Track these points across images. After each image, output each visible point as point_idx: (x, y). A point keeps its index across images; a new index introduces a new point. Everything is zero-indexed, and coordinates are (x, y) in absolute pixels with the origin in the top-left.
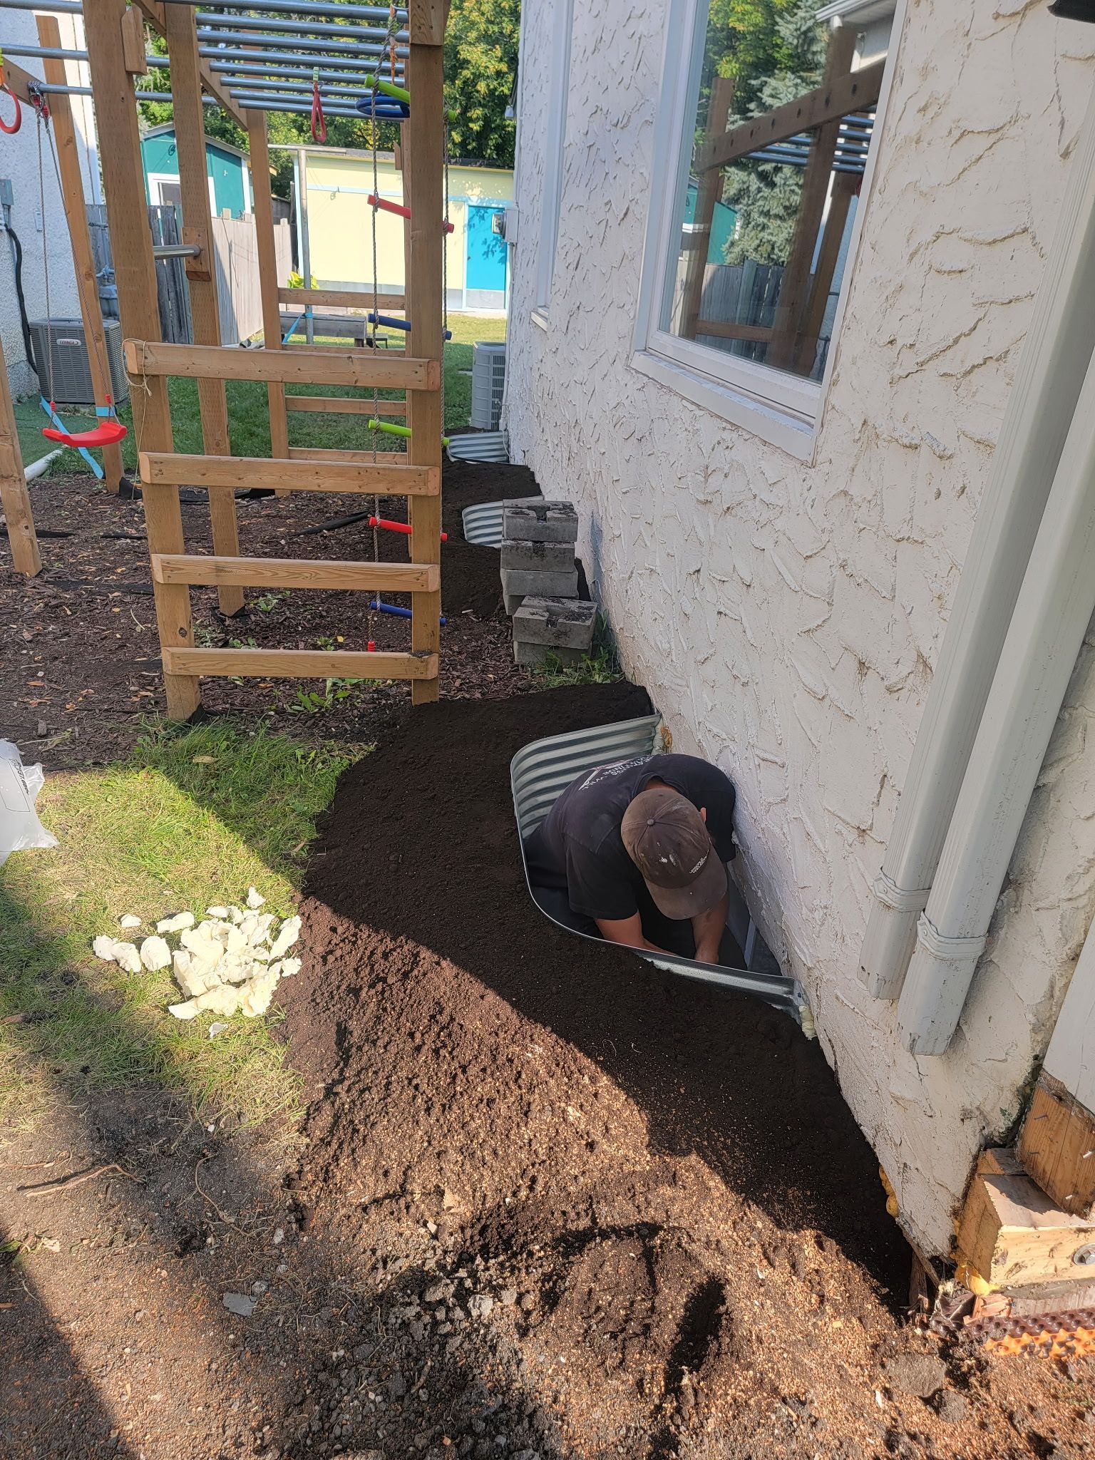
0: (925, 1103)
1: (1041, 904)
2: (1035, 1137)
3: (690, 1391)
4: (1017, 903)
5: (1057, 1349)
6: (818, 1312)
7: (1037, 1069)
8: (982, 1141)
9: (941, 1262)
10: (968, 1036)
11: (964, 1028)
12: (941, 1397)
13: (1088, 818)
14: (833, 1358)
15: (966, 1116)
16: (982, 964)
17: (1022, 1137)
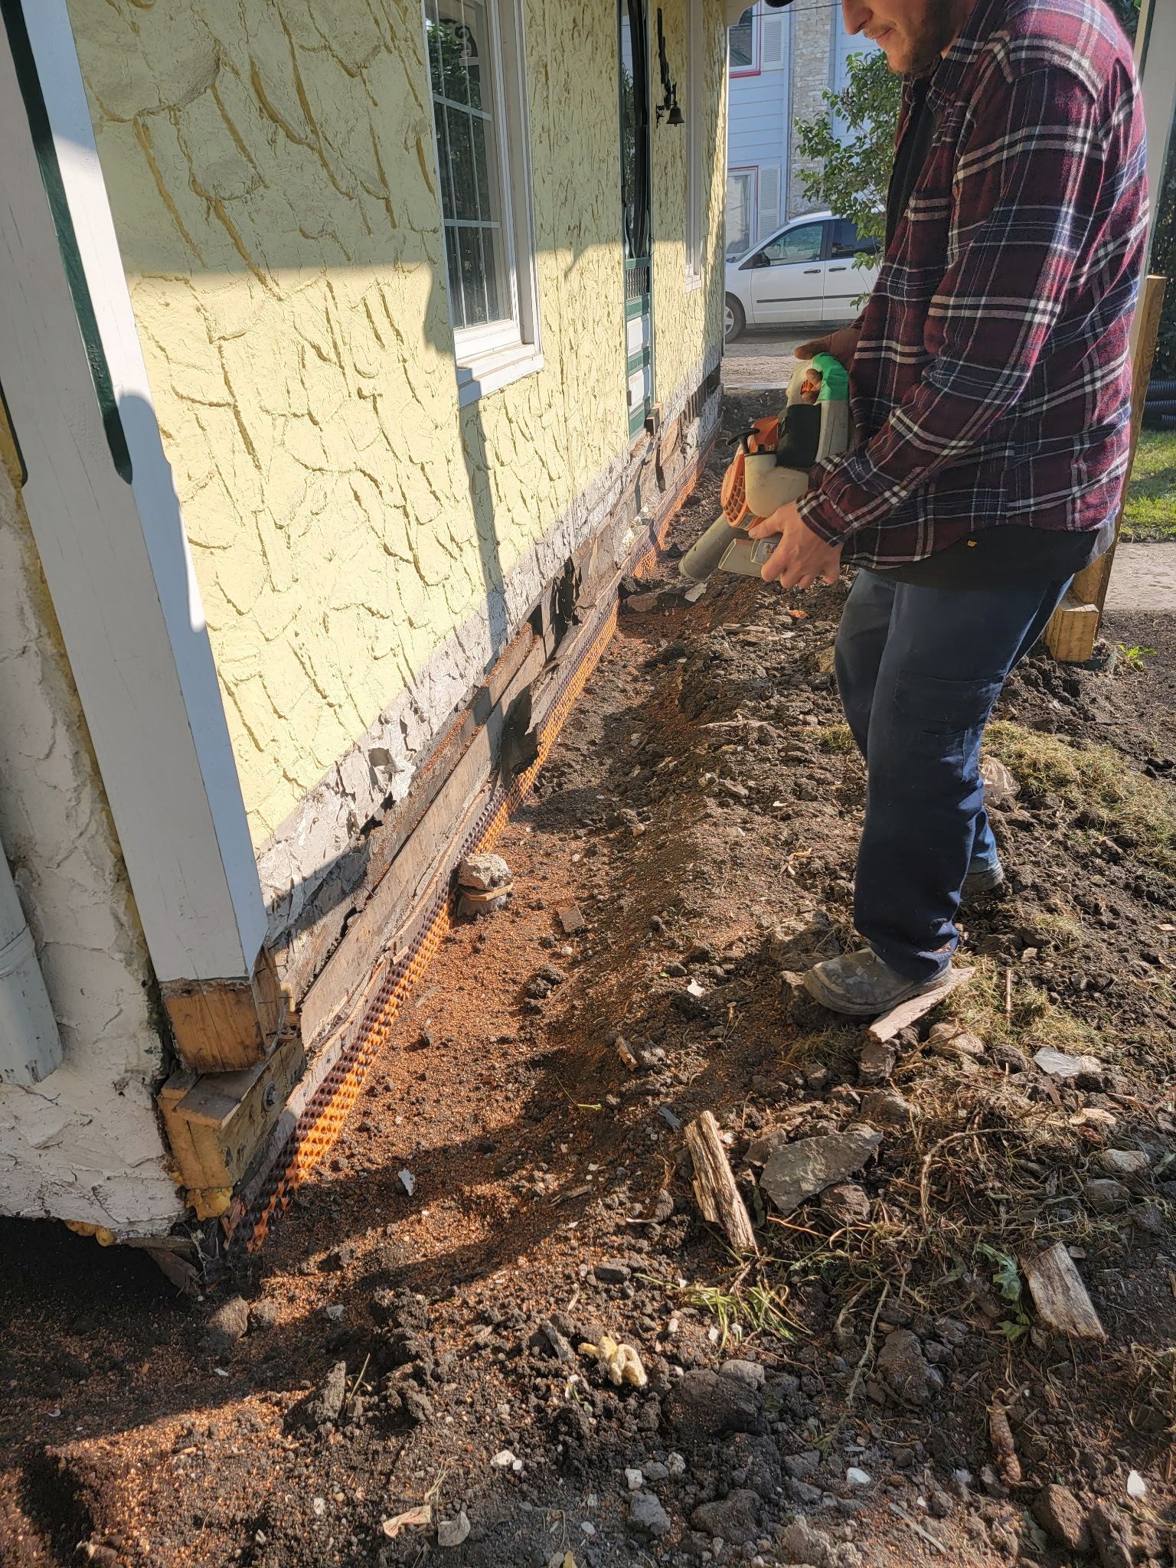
0: (75, 1118)
1: (59, 858)
2: (191, 1040)
3: (103, 1549)
4: (34, 876)
5: (285, 1201)
6: (126, 1378)
7: (153, 987)
8: (150, 1090)
9: (181, 1225)
10: (73, 1024)
11: (65, 1021)
12: (255, 1317)
13: (48, 756)
14: (167, 1392)
15: (120, 1088)
16: (41, 951)
17: (180, 1051)
